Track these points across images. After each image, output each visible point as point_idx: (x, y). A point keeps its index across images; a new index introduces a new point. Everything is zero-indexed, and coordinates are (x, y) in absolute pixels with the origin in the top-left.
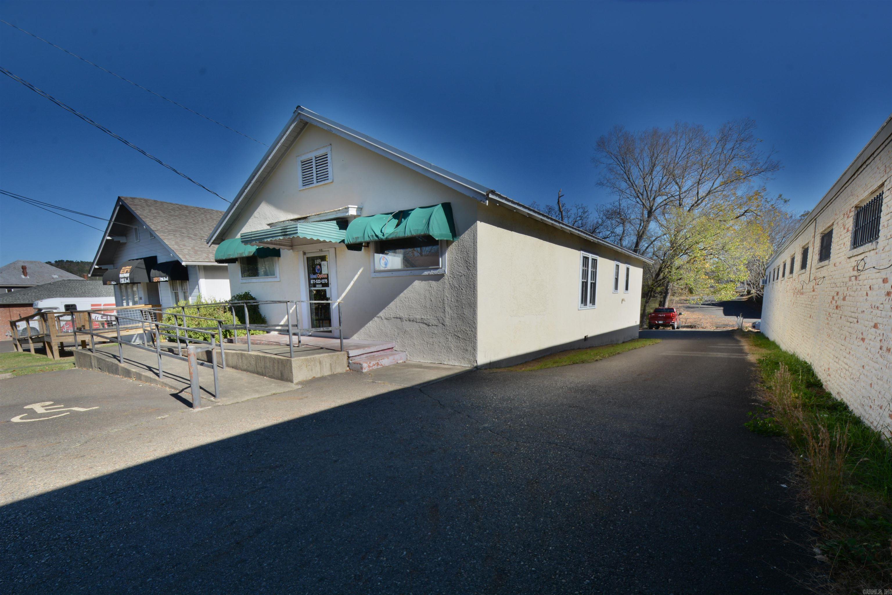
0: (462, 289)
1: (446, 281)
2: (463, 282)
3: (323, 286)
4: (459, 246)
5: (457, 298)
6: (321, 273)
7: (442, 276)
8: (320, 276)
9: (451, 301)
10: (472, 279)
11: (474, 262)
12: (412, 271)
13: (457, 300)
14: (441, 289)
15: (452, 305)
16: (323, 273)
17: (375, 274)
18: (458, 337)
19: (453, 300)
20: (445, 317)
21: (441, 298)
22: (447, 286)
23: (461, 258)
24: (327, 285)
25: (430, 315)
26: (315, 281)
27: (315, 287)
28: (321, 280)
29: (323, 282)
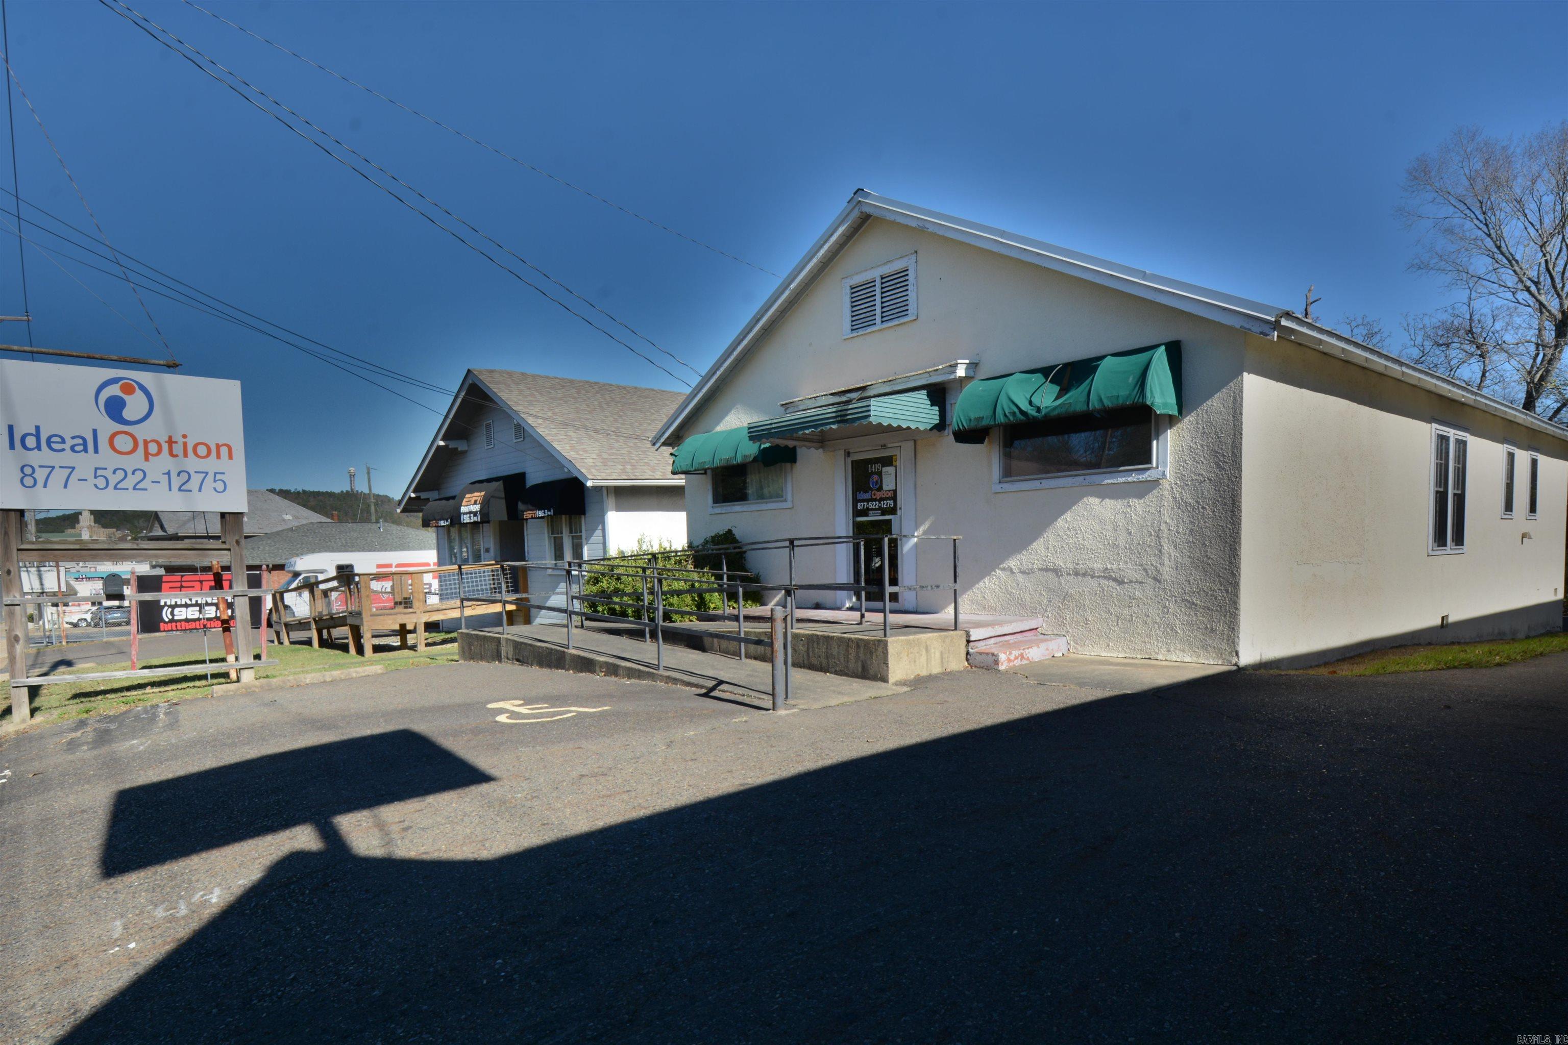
0: (1203, 508)
1: (1166, 493)
2: (1206, 493)
3: (883, 514)
4: (1197, 423)
5: (1190, 526)
6: (880, 489)
7: (1156, 483)
8: (878, 495)
9: (1178, 532)
10: (1228, 486)
11: (1233, 452)
12: (1087, 477)
13: (1191, 531)
14: (1152, 510)
15: (1178, 540)
16: (885, 487)
17: (1001, 485)
18: (1193, 604)
19: (1181, 530)
20: (1162, 564)
21: (1152, 526)
22: (1168, 503)
23: (1202, 446)
24: (893, 511)
25: (1126, 562)
26: (868, 504)
27: (867, 515)
28: (880, 503)
29: (885, 506)
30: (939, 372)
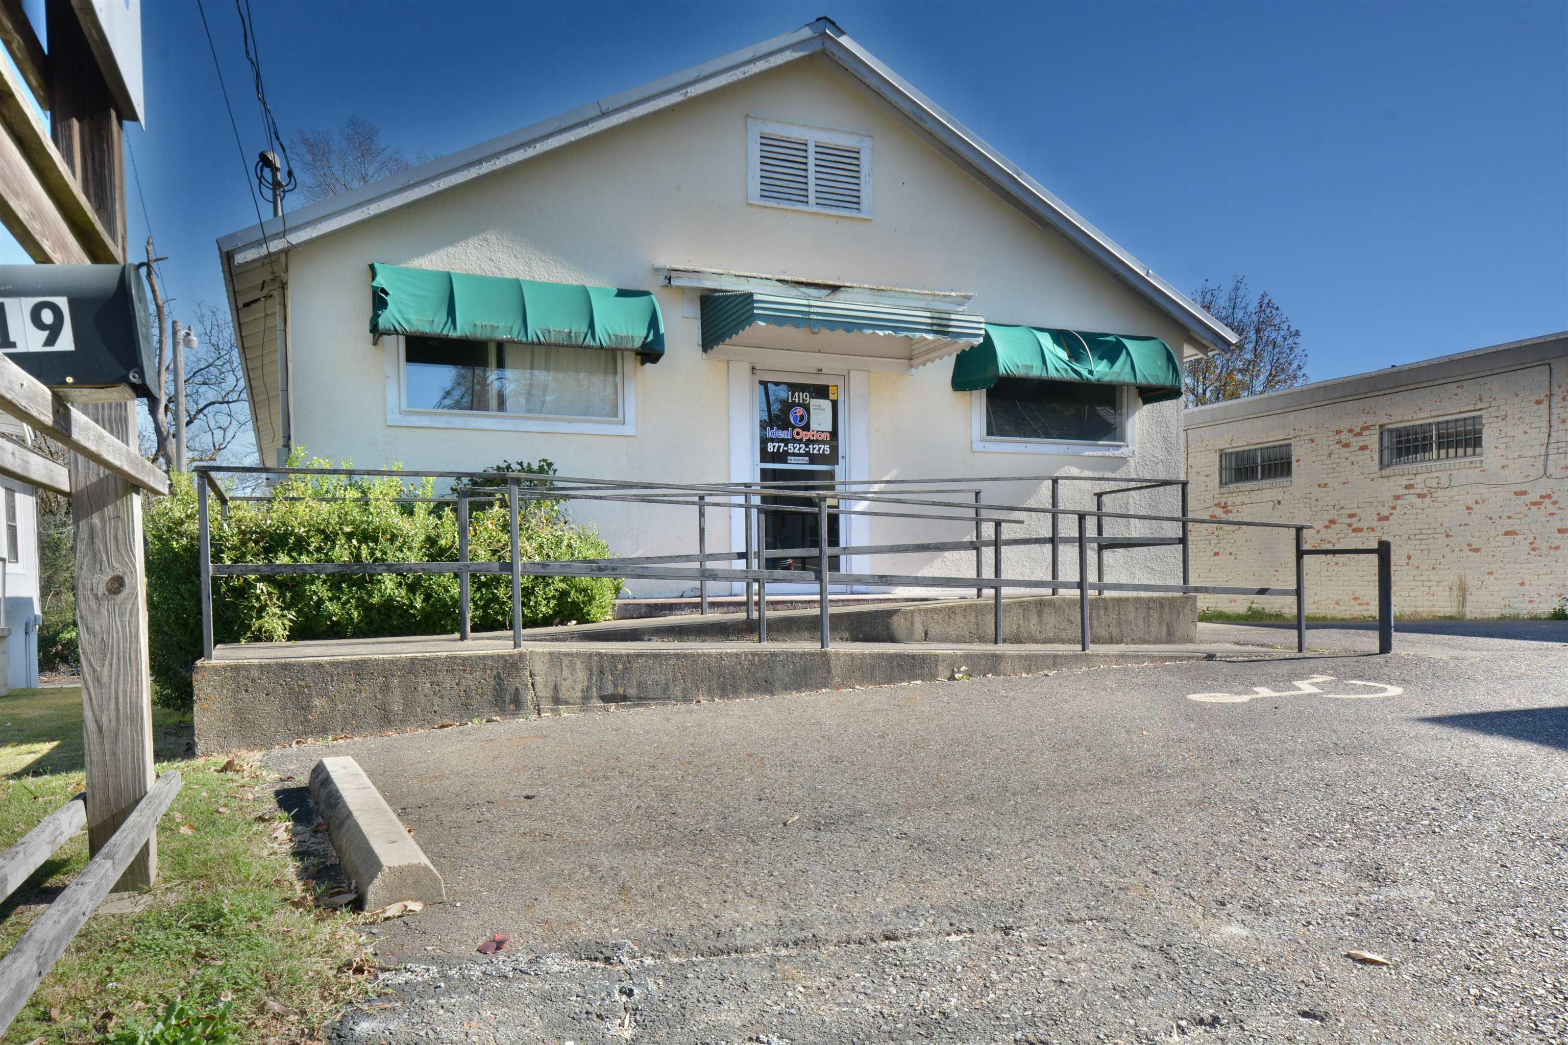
2: (1160, 473)
3: (812, 462)
4: (1153, 413)
5: (1149, 501)
6: (807, 428)
8: (804, 435)
9: (1140, 506)
12: (1070, 447)
13: (1150, 505)
16: (814, 426)
17: (984, 444)
18: (1150, 568)
19: (1142, 504)
20: (1130, 534)
21: (1122, 499)
24: (833, 458)
26: (786, 446)
27: (786, 462)
28: (807, 446)
29: (815, 452)
30: (948, 299)
